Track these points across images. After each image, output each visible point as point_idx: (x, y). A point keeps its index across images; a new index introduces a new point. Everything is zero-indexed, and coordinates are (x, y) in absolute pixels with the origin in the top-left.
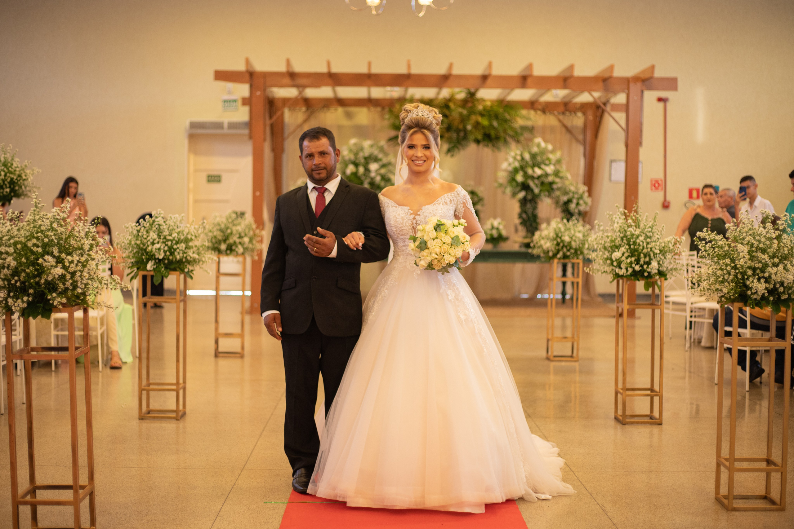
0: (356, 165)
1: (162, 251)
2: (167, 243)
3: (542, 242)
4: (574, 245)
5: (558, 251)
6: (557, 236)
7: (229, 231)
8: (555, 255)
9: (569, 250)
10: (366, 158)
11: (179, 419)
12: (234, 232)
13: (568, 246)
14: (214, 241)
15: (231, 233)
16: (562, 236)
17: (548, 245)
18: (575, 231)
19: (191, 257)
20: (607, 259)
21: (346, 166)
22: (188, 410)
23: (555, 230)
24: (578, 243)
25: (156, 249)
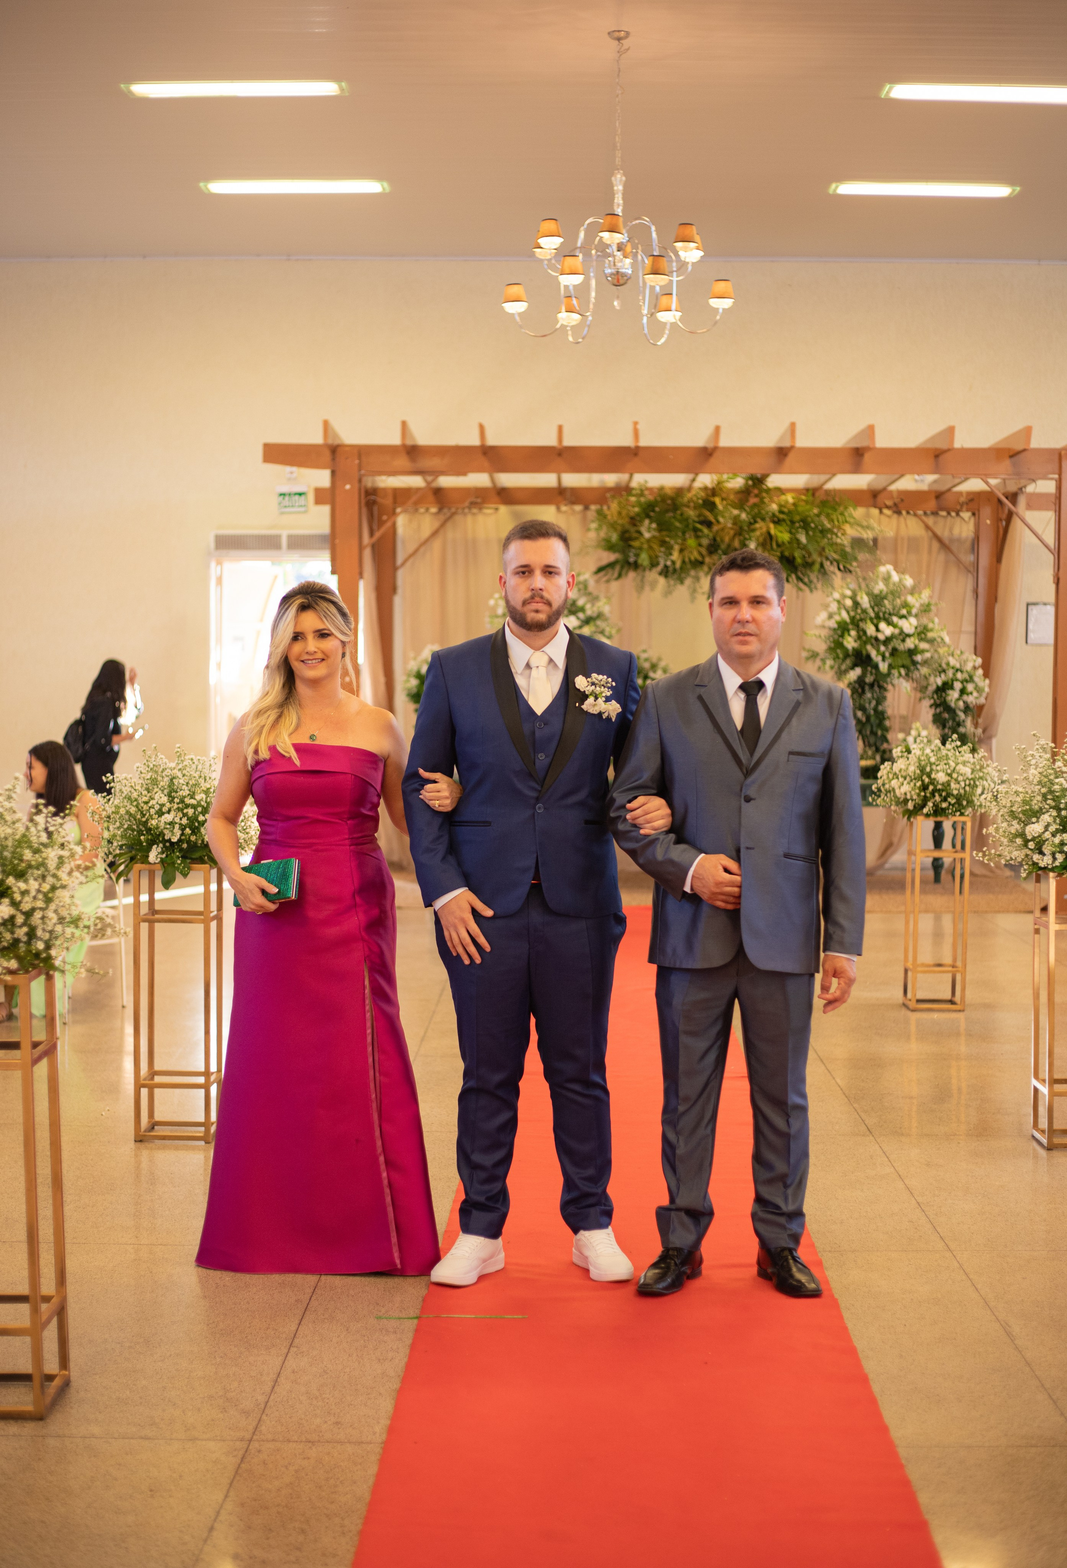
1: (177, 826)
2: (185, 811)
3: (894, 783)
4: (954, 788)
5: (925, 800)
6: (922, 770)
8: (919, 808)
9: (945, 799)
13: (944, 792)
16: (932, 770)
17: (904, 789)
18: (957, 762)
20: (1017, 834)
23: (919, 760)
24: (963, 784)
25: (166, 823)
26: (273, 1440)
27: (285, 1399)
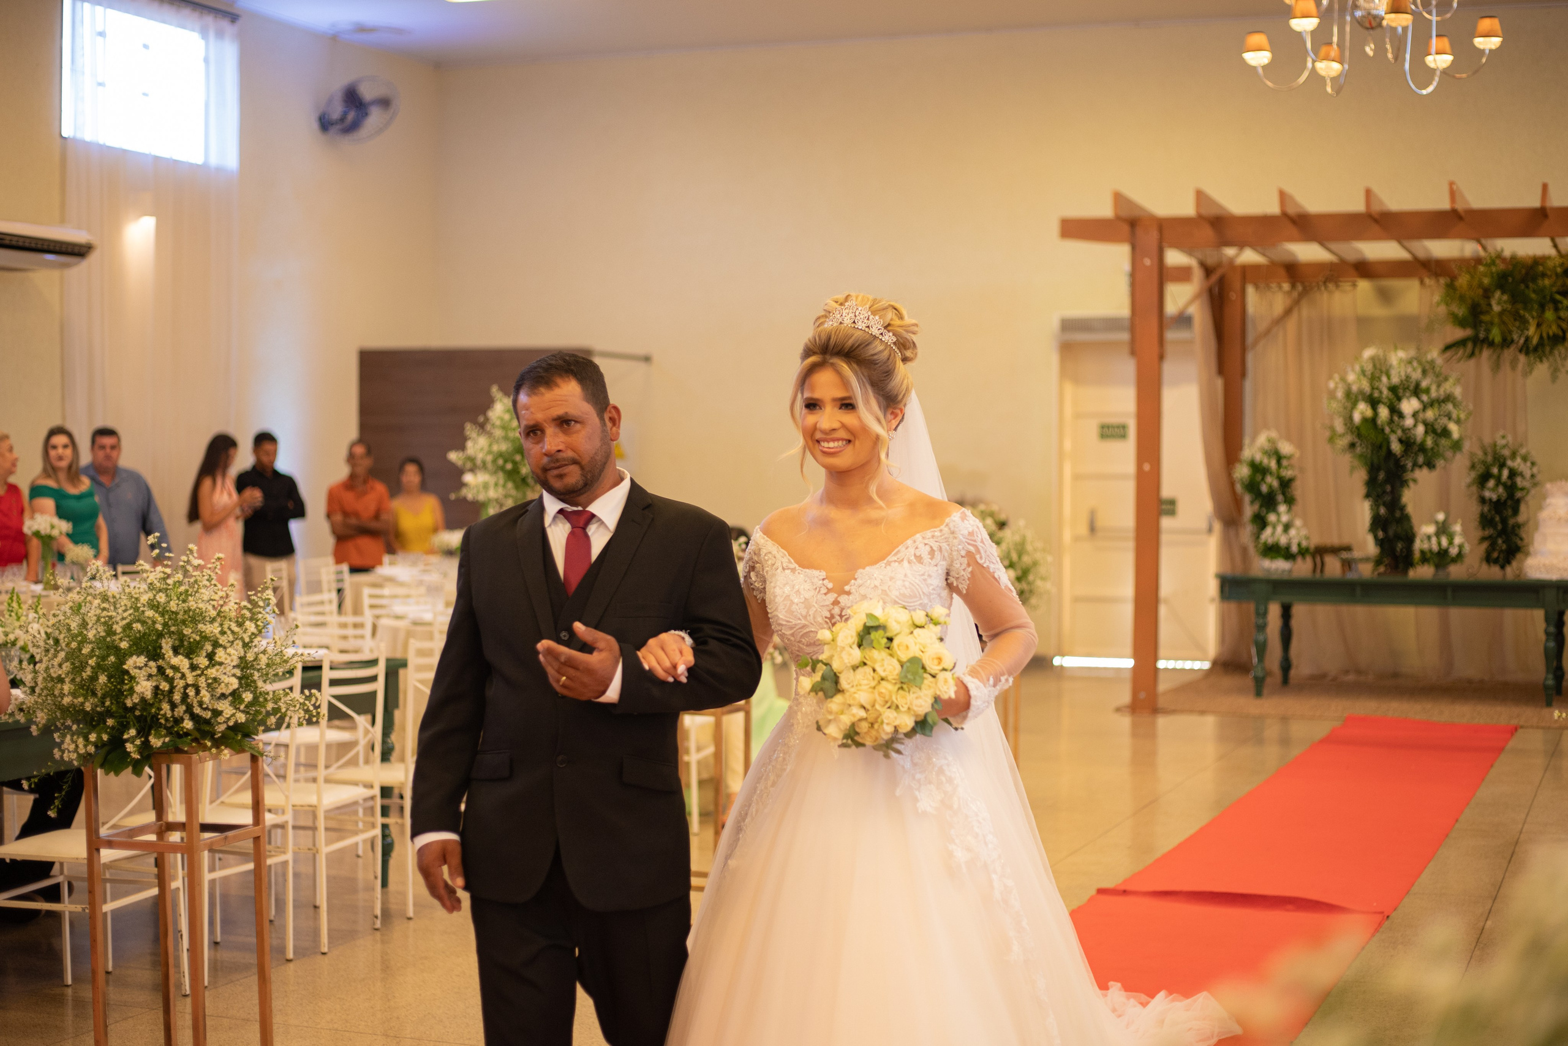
0: (1374, 403)
10: (1393, 389)
21: (1354, 405)
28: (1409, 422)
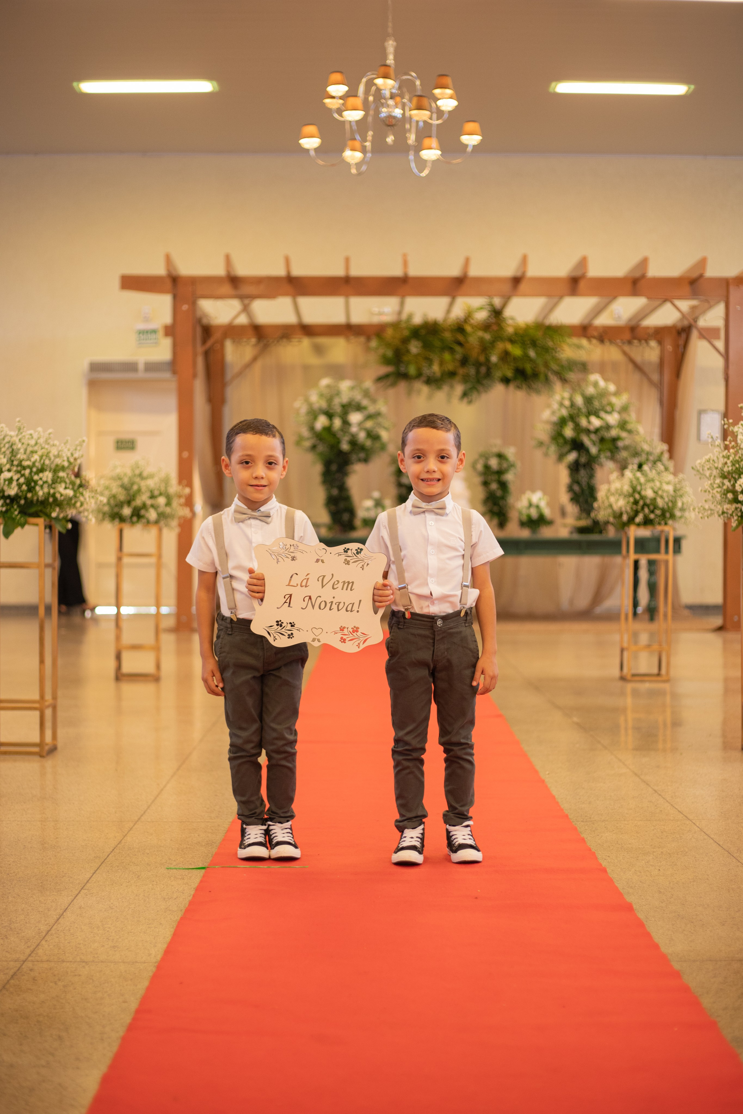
0: (330, 415)
1: (14, 483)
2: (23, 472)
3: (612, 499)
4: (660, 503)
5: (636, 513)
6: (634, 490)
7: (135, 487)
8: (631, 520)
9: (652, 512)
10: (344, 406)
11: (44, 754)
12: (144, 489)
13: (652, 505)
14: (112, 502)
15: (139, 491)
16: (641, 489)
17: (620, 504)
18: (661, 483)
19: (61, 495)
20: (728, 491)
21: (315, 418)
22: (60, 744)
23: (631, 482)
24: (666, 499)
25: (5, 480)
26: (47, 961)
27: (67, 928)
28: (354, 429)
